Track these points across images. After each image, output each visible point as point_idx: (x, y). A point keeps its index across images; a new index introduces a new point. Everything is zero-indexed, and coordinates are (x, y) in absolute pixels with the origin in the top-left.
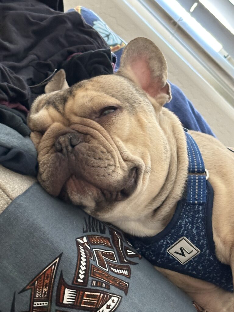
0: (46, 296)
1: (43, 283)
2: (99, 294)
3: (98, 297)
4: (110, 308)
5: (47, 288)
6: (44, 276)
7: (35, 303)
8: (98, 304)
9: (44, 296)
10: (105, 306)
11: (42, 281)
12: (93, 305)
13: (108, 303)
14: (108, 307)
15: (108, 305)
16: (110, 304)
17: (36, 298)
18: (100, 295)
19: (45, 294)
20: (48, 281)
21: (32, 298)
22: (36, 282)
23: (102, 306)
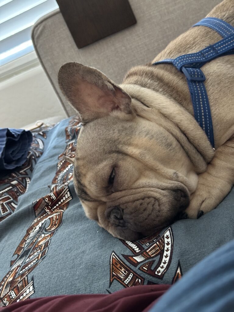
0: (127, 272)
1: (118, 269)
2: (155, 244)
3: (157, 245)
4: (169, 244)
5: (122, 268)
6: (114, 266)
7: (125, 282)
8: (160, 248)
9: (126, 273)
10: (166, 245)
11: (116, 269)
12: (158, 251)
13: (166, 242)
14: (168, 244)
15: (167, 243)
16: (168, 242)
17: (122, 279)
18: (157, 244)
19: (125, 272)
20: (119, 265)
21: (121, 282)
22: (113, 273)
23: (164, 246)
